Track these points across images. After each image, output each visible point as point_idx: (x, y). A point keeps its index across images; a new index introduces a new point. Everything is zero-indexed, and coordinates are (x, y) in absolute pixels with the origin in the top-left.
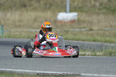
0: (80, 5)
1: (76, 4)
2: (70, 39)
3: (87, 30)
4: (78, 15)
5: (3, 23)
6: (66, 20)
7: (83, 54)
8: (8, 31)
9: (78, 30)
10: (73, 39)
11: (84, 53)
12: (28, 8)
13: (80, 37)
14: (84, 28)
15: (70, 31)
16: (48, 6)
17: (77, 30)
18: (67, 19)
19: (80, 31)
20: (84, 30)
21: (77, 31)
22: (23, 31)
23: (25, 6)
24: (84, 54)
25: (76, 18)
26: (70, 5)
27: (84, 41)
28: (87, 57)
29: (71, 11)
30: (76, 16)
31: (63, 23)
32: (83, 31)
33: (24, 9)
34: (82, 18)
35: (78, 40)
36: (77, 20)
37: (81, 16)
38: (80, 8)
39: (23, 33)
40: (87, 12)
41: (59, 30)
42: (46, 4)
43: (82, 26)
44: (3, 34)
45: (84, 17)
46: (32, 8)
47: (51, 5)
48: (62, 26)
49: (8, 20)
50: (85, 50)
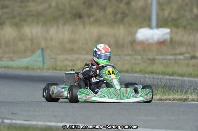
0: (174, 15)
1: (166, 13)
2: (159, 74)
3: (186, 58)
4: (171, 31)
5: (43, 44)
6: (151, 41)
7: (183, 98)
8: (52, 58)
9: (173, 57)
10: (164, 74)
11: (185, 97)
12: (86, 19)
13: (176, 69)
14: (181, 54)
15: (158, 59)
16: (119, 16)
17: (169, 57)
18: (153, 38)
19: (175, 60)
20: (181, 57)
21: (171, 59)
22: (77, 59)
23: (79, 16)
24: (186, 99)
25: (168, 37)
26: (158, 15)
27: (182, 76)
28: (191, 104)
29: (159, 26)
30: (168, 33)
31: (146, 46)
32: (181, 59)
33: (78, 21)
34: (177, 38)
35: (172, 75)
36: (169, 40)
37: (177, 33)
38: (173, 19)
39: (79, 62)
40: (185, 27)
41: (139, 57)
42: (116, 14)
43: (178, 51)
44: (43, 63)
45: (182, 36)
46: (92, 19)
47: (125, 15)
48: (144, 51)
49: (52, 40)
50: (186, 92)
